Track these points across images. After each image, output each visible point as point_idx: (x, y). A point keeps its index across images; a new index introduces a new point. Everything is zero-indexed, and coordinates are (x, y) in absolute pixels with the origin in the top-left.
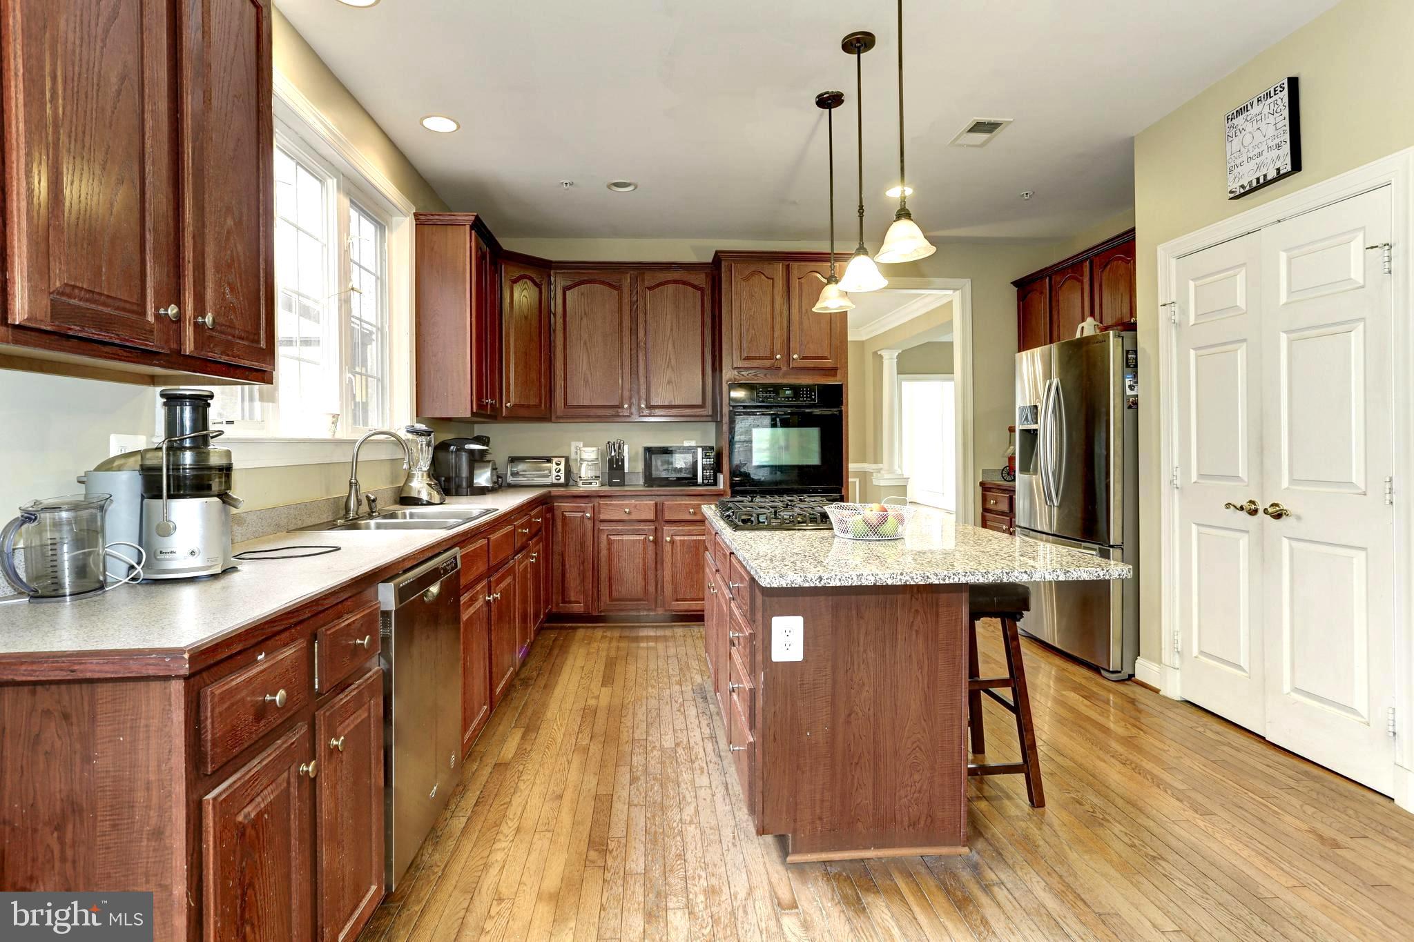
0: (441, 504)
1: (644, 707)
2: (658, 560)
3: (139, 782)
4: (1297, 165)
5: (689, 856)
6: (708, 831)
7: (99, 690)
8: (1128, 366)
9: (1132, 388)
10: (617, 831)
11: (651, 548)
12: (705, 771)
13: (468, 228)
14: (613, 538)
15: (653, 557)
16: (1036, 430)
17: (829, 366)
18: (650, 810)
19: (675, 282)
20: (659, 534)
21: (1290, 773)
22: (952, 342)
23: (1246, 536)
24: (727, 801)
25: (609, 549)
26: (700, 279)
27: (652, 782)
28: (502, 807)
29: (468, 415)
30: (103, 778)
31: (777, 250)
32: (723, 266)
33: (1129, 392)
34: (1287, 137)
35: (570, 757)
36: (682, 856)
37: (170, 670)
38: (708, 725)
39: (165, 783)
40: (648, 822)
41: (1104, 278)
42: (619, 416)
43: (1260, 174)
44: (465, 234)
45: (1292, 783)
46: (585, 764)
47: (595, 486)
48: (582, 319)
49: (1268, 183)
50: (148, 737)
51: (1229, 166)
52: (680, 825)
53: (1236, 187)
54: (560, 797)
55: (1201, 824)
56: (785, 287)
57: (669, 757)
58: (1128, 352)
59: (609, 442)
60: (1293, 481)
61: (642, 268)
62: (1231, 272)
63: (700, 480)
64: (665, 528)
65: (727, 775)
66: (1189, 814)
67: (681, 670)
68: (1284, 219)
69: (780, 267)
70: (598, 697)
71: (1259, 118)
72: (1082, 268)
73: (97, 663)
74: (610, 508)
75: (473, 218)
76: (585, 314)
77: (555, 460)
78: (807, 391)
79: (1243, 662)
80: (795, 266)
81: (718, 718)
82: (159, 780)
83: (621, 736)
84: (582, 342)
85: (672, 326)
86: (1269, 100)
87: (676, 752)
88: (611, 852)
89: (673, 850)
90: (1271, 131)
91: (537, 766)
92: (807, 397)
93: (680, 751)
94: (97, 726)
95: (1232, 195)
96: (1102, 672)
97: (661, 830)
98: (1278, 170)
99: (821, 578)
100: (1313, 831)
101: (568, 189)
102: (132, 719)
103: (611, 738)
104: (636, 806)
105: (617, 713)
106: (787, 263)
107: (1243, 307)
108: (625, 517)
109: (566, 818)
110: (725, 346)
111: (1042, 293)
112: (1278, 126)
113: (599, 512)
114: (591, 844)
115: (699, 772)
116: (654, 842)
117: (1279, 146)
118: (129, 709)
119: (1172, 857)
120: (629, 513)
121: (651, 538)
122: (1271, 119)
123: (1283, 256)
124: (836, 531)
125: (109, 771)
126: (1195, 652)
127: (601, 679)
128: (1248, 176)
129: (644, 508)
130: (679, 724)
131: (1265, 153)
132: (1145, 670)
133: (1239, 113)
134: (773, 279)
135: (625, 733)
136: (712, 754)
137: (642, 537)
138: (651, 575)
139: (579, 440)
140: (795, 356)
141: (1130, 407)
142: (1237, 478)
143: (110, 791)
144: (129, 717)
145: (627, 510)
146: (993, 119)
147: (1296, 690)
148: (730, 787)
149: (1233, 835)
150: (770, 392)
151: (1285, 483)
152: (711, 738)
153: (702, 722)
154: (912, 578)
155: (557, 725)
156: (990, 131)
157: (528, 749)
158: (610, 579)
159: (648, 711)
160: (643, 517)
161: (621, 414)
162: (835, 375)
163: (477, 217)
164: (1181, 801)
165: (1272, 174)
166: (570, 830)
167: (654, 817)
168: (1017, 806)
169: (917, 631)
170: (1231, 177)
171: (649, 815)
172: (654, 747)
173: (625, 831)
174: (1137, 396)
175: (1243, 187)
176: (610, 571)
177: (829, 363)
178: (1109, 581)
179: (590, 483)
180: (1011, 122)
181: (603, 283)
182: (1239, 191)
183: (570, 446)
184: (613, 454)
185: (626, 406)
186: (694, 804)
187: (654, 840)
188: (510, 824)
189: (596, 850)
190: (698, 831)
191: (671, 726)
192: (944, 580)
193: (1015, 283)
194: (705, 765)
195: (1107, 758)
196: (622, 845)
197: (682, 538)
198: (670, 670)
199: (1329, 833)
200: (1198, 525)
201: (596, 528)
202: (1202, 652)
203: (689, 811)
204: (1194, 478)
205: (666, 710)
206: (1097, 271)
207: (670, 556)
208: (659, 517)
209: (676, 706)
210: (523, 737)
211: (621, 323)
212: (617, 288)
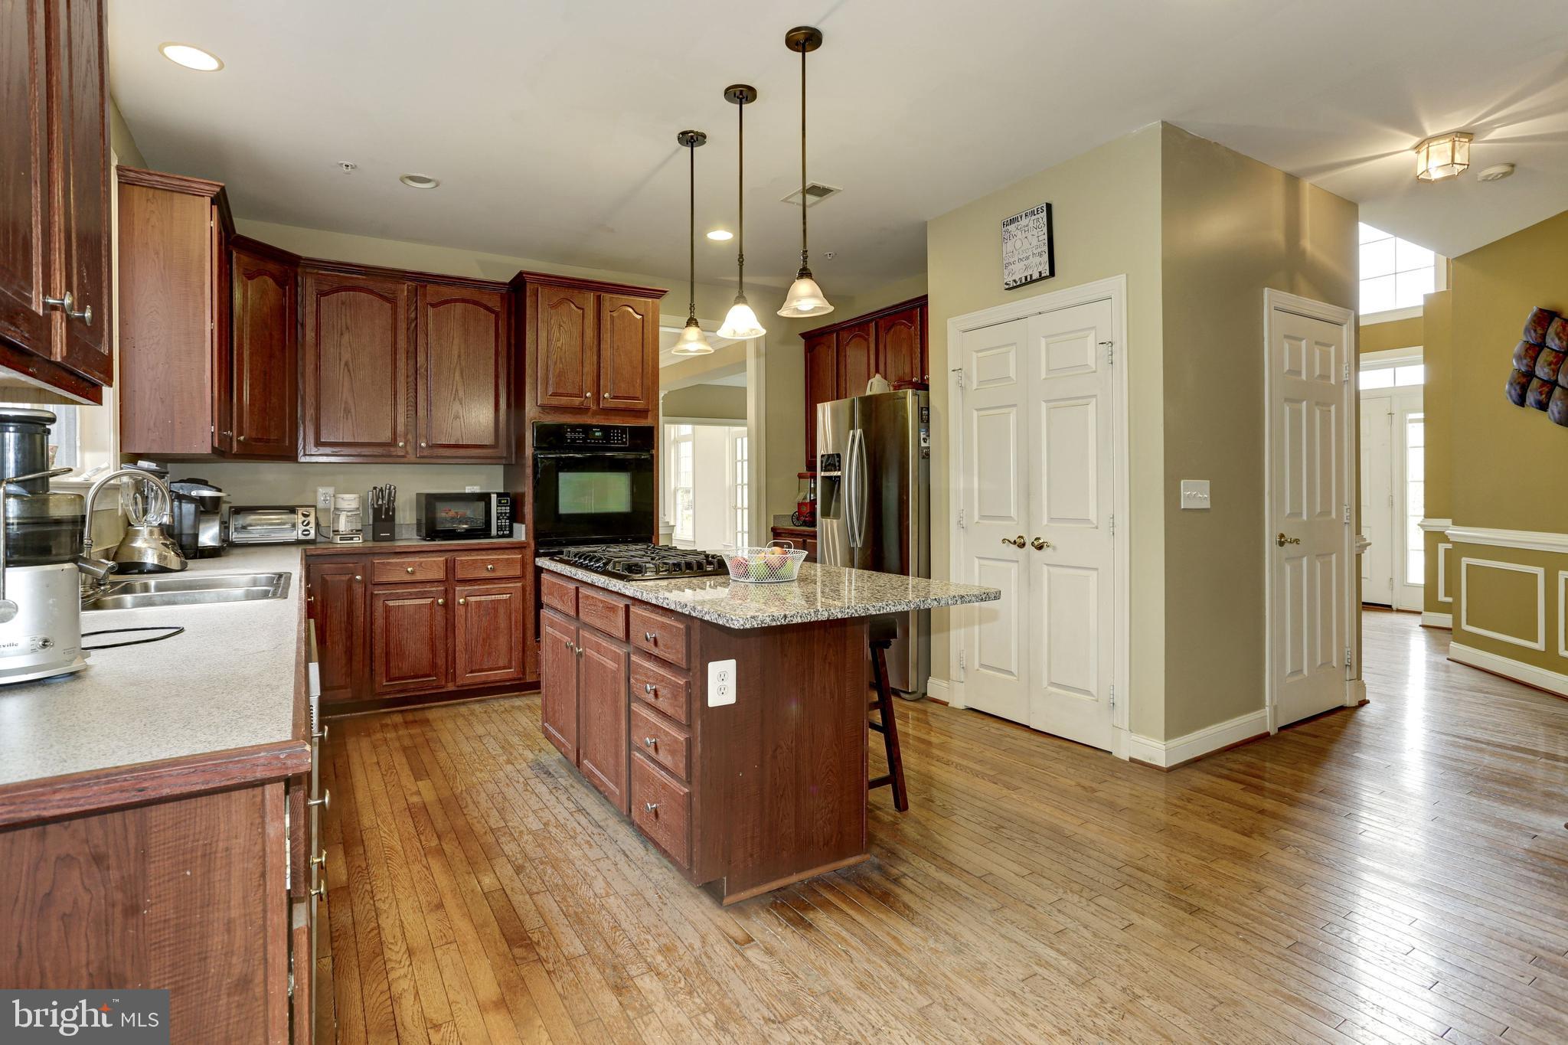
0: (182, 570)
1: (483, 795)
2: (450, 626)
3: (216, 925)
4: (1052, 273)
5: (624, 925)
6: (631, 899)
7: (154, 814)
8: (922, 421)
9: (925, 440)
10: (532, 922)
11: (440, 615)
12: (593, 844)
13: (208, 200)
14: (391, 603)
15: (443, 624)
16: (839, 477)
17: (640, 407)
18: (555, 893)
19: (464, 301)
20: (450, 596)
21: (1051, 748)
22: (746, 388)
23: (1016, 565)
24: (633, 866)
25: (387, 618)
26: (495, 302)
27: (542, 867)
28: (373, 934)
29: (208, 450)
30: (159, 930)
31: (590, 279)
32: (528, 290)
33: (923, 444)
34: (1046, 248)
35: (425, 862)
36: (617, 926)
37: (287, 768)
38: (568, 799)
39: (254, 917)
40: (562, 905)
41: (888, 340)
42: (390, 456)
43: (1028, 273)
44: (203, 209)
45: (1056, 755)
46: (449, 866)
47: (358, 541)
48: (342, 334)
49: (1033, 281)
50: (229, 864)
51: (1005, 262)
52: (598, 900)
53: (1009, 279)
54: (440, 906)
55: (1015, 797)
56: (596, 320)
57: (542, 837)
58: (922, 408)
59: (375, 488)
60: (1051, 519)
61: (422, 280)
62: (1004, 350)
63: (494, 532)
64: (457, 588)
65: (618, 843)
66: (1005, 791)
67: (503, 747)
68: (1043, 313)
69: (591, 296)
70: (419, 793)
71: (1026, 229)
72: (868, 327)
73: (178, 775)
74: (389, 567)
75: (218, 189)
76: (347, 328)
77: (300, 511)
78: (617, 433)
79: (1014, 669)
80: (606, 296)
81: (574, 790)
82: (245, 915)
83: (474, 828)
84: (343, 363)
85: (460, 352)
86: (1033, 217)
87: (549, 832)
88: (538, 943)
89: (606, 925)
90: (1035, 242)
91: (387, 880)
92: (618, 440)
93: (553, 830)
94: (150, 863)
95: (1007, 287)
96: (902, 694)
97: (581, 910)
98: (1040, 273)
99: (785, 617)
100: (1079, 785)
101: (348, 173)
102: (206, 845)
103: (464, 835)
104: (537, 893)
105: (452, 804)
106: (599, 293)
107: (1014, 377)
108: (407, 578)
109: (463, 925)
110: (528, 380)
111: (829, 347)
112: (1040, 239)
113: (373, 573)
114: (510, 942)
115: (587, 846)
116: (581, 922)
117: (1040, 255)
118: (200, 833)
119: (1007, 824)
120: (413, 573)
121: (440, 601)
122: (1035, 232)
123: (1043, 342)
124: (732, 576)
125: (169, 920)
126: (977, 666)
127: (410, 773)
128: (1019, 273)
129: (432, 567)
130: (533, 801)
131: (1031, 257)
132: (936, 688)
133: (1012, 221)
134: (583, 309)
135: (478, 825)
136: (590, 826)
137: (429, 601)
138: (440, 646)
139: (329, 485)
140: (606, 395)
141: (923, 458)
142: (1010, 518)
143: (169, 945)
144: (201, 842)
145: (409, 569)
146: (827, 186)
147: (1053, 684)
148: (628, 853)
149: (1037, 800)
150: (579, 432)
151: (1045, 522)
152: (579, 811)
153: (559, 797)
154: (856, 611)
155: (385, 832)
156: (820, 195)
157: (364, 865)
158: (387, 654)
159: (491, 797)
160: (431, 576)
161: (394, 454)
162: (646, 417)
163: (223, 189)
164: (996, 783)
165: (1036, 276)
166: (475, 935)
167: (564, 899)
168: (888, 814)
169: (830, 663)
170: (1006, 272)
171: (558, 899)
172: (521, 832)
173: (541, 920)
174: (929, 448)
175: (1015, 281)
176: (387, 644)
177: (640, 404)
178: (908, 612)
179: (352, 539)
180: (840, 191)
181: (371, 292)
182: (1012, 284)
183: (315, 492)
184: (380, 502)
185: (401, 444)
186: (600, 879)
187: (578, 921)
188: (396, 949)
189: (521, 946)
190: (620, 900)
191: (527, 808)
192: (879, 611)
193: (803, 335)
194: (589, 839)
195: (935, 763)
196: (546, 934)
197: (478, 599)
198: (491, 751)
199: (1087, 783)
200: (979, 558)
201: (368, 593)
202: (982, 665)
203: (599, 886)
204: (976, 519)
205: (510, 792)
206: (882, 333)
207: (463, 621)
208: (450, 576)
209: (521, 787)
210: (346, 853)
211: (395, 343)
212: (392, 301)
